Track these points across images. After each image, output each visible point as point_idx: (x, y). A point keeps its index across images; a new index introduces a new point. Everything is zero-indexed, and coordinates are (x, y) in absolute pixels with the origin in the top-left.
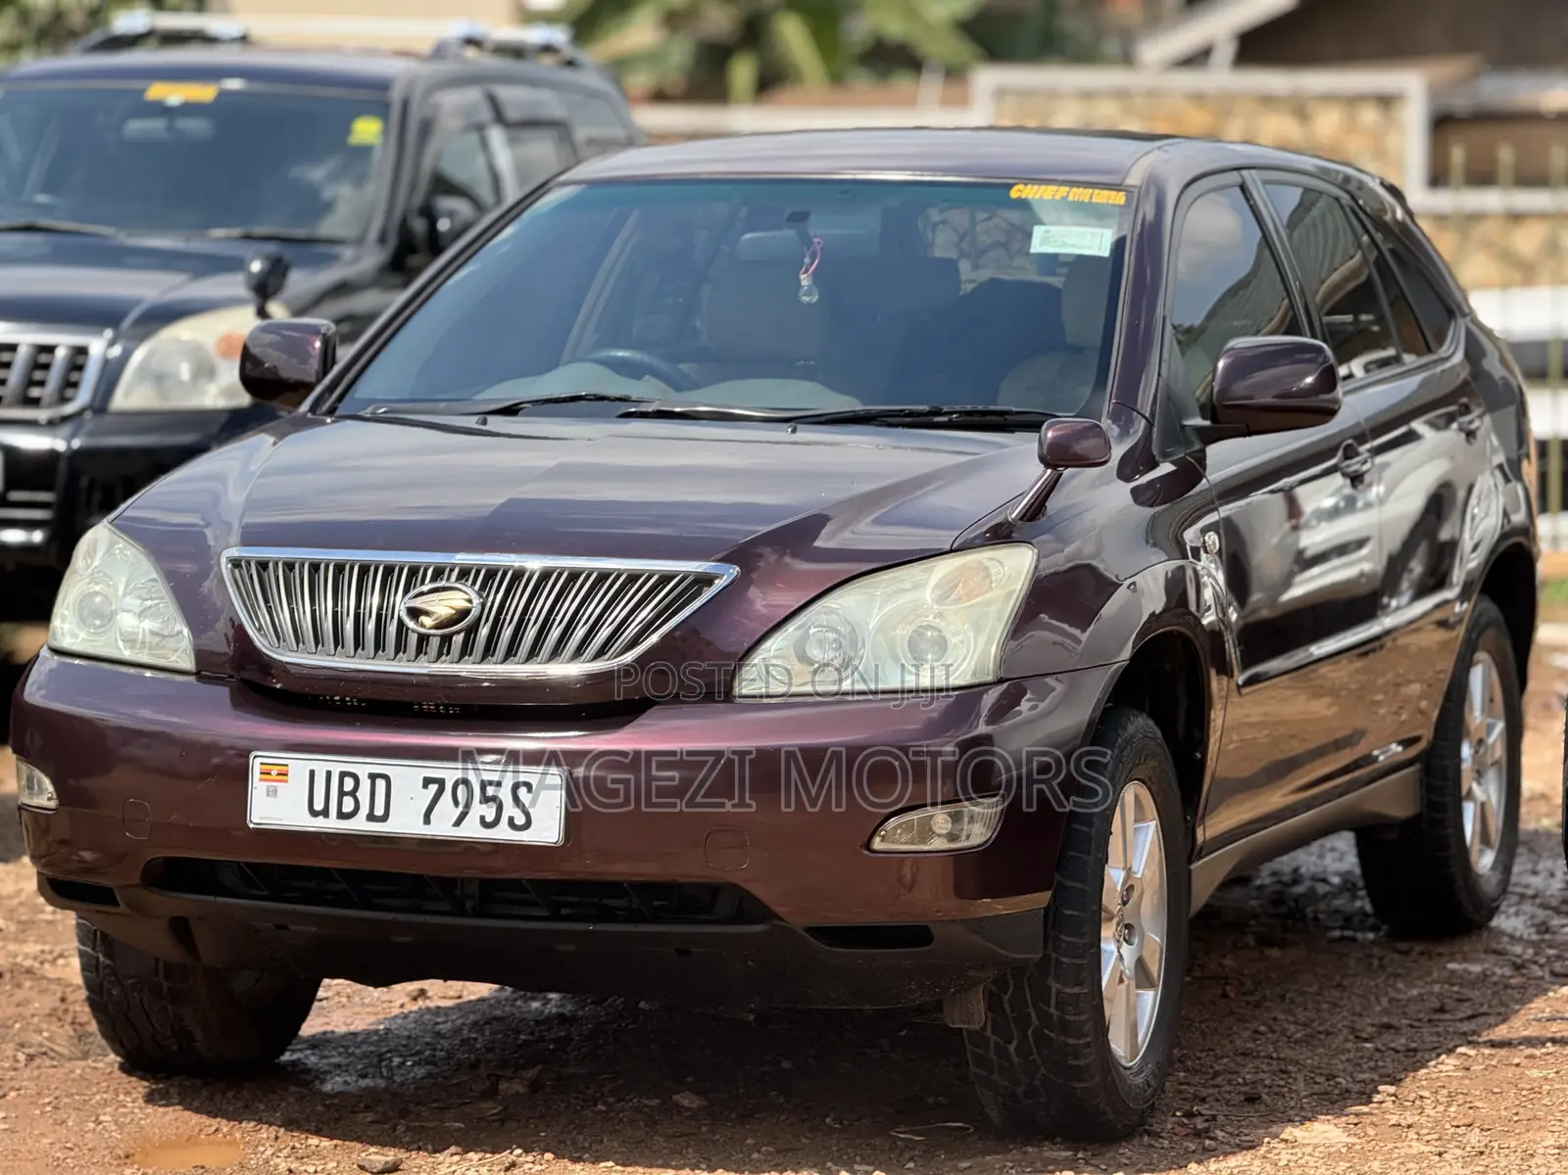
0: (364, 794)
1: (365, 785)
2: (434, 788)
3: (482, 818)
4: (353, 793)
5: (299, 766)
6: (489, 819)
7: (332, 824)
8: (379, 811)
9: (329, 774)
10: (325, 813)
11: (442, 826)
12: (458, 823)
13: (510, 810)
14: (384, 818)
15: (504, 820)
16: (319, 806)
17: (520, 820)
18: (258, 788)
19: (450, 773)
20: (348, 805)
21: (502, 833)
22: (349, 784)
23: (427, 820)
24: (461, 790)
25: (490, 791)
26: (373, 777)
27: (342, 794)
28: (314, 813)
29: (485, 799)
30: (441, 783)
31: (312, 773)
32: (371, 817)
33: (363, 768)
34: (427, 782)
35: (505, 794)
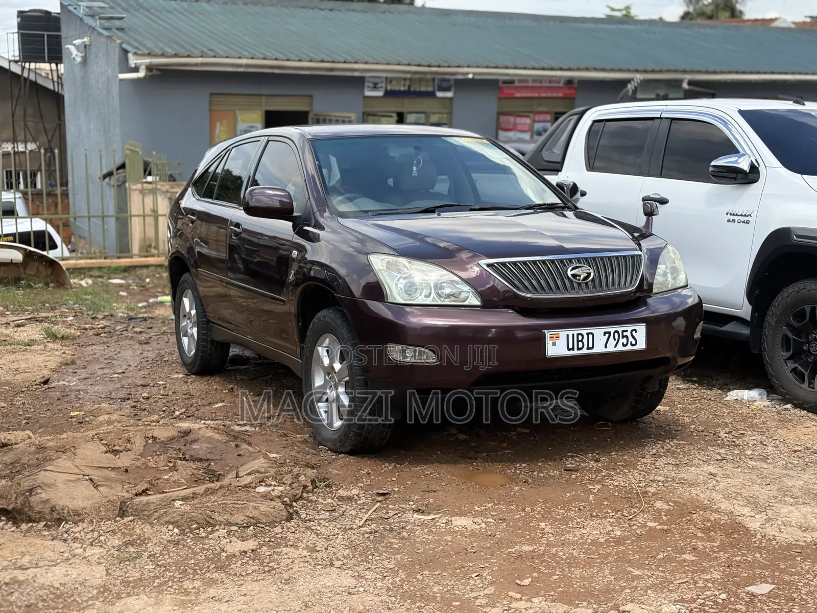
0: (585, 341)
1: (586, 337)
2: (607, 335)
3: (623, 343)
4: (582, 341)
5: (563, 334)
6: (625, 343)
7: (576, 352)
8: (591, 346)
9: (573, 335)
10: (573, 349)
11: (611, 348)
12: (615, 346)
13: (631, 339)
14: (592, 348)
15: (629, 343)
16: (571, 347)
17: (634, 342)
18: (549, 343)
19: (612, 329)
20: (580, 345)
21: (629, 347)
22: (580, 338)
23: (606, 347)
24: (616, 335)
25: (625, 334)
26: (588, 334)
27: (578, 341)
28: (569, 349)
29: (623, 337)
30: (609, 333)
31: (568, 335)
32: (588, 348)
33: (584, 331)
34: (605, 333)
35: (628, 334)
